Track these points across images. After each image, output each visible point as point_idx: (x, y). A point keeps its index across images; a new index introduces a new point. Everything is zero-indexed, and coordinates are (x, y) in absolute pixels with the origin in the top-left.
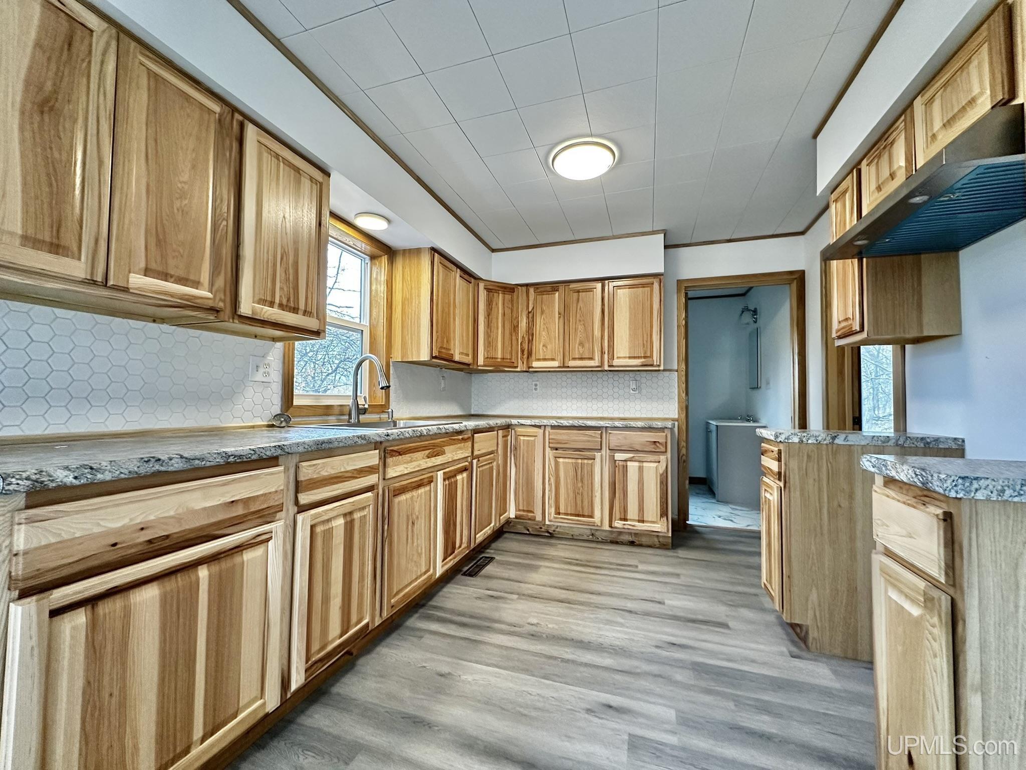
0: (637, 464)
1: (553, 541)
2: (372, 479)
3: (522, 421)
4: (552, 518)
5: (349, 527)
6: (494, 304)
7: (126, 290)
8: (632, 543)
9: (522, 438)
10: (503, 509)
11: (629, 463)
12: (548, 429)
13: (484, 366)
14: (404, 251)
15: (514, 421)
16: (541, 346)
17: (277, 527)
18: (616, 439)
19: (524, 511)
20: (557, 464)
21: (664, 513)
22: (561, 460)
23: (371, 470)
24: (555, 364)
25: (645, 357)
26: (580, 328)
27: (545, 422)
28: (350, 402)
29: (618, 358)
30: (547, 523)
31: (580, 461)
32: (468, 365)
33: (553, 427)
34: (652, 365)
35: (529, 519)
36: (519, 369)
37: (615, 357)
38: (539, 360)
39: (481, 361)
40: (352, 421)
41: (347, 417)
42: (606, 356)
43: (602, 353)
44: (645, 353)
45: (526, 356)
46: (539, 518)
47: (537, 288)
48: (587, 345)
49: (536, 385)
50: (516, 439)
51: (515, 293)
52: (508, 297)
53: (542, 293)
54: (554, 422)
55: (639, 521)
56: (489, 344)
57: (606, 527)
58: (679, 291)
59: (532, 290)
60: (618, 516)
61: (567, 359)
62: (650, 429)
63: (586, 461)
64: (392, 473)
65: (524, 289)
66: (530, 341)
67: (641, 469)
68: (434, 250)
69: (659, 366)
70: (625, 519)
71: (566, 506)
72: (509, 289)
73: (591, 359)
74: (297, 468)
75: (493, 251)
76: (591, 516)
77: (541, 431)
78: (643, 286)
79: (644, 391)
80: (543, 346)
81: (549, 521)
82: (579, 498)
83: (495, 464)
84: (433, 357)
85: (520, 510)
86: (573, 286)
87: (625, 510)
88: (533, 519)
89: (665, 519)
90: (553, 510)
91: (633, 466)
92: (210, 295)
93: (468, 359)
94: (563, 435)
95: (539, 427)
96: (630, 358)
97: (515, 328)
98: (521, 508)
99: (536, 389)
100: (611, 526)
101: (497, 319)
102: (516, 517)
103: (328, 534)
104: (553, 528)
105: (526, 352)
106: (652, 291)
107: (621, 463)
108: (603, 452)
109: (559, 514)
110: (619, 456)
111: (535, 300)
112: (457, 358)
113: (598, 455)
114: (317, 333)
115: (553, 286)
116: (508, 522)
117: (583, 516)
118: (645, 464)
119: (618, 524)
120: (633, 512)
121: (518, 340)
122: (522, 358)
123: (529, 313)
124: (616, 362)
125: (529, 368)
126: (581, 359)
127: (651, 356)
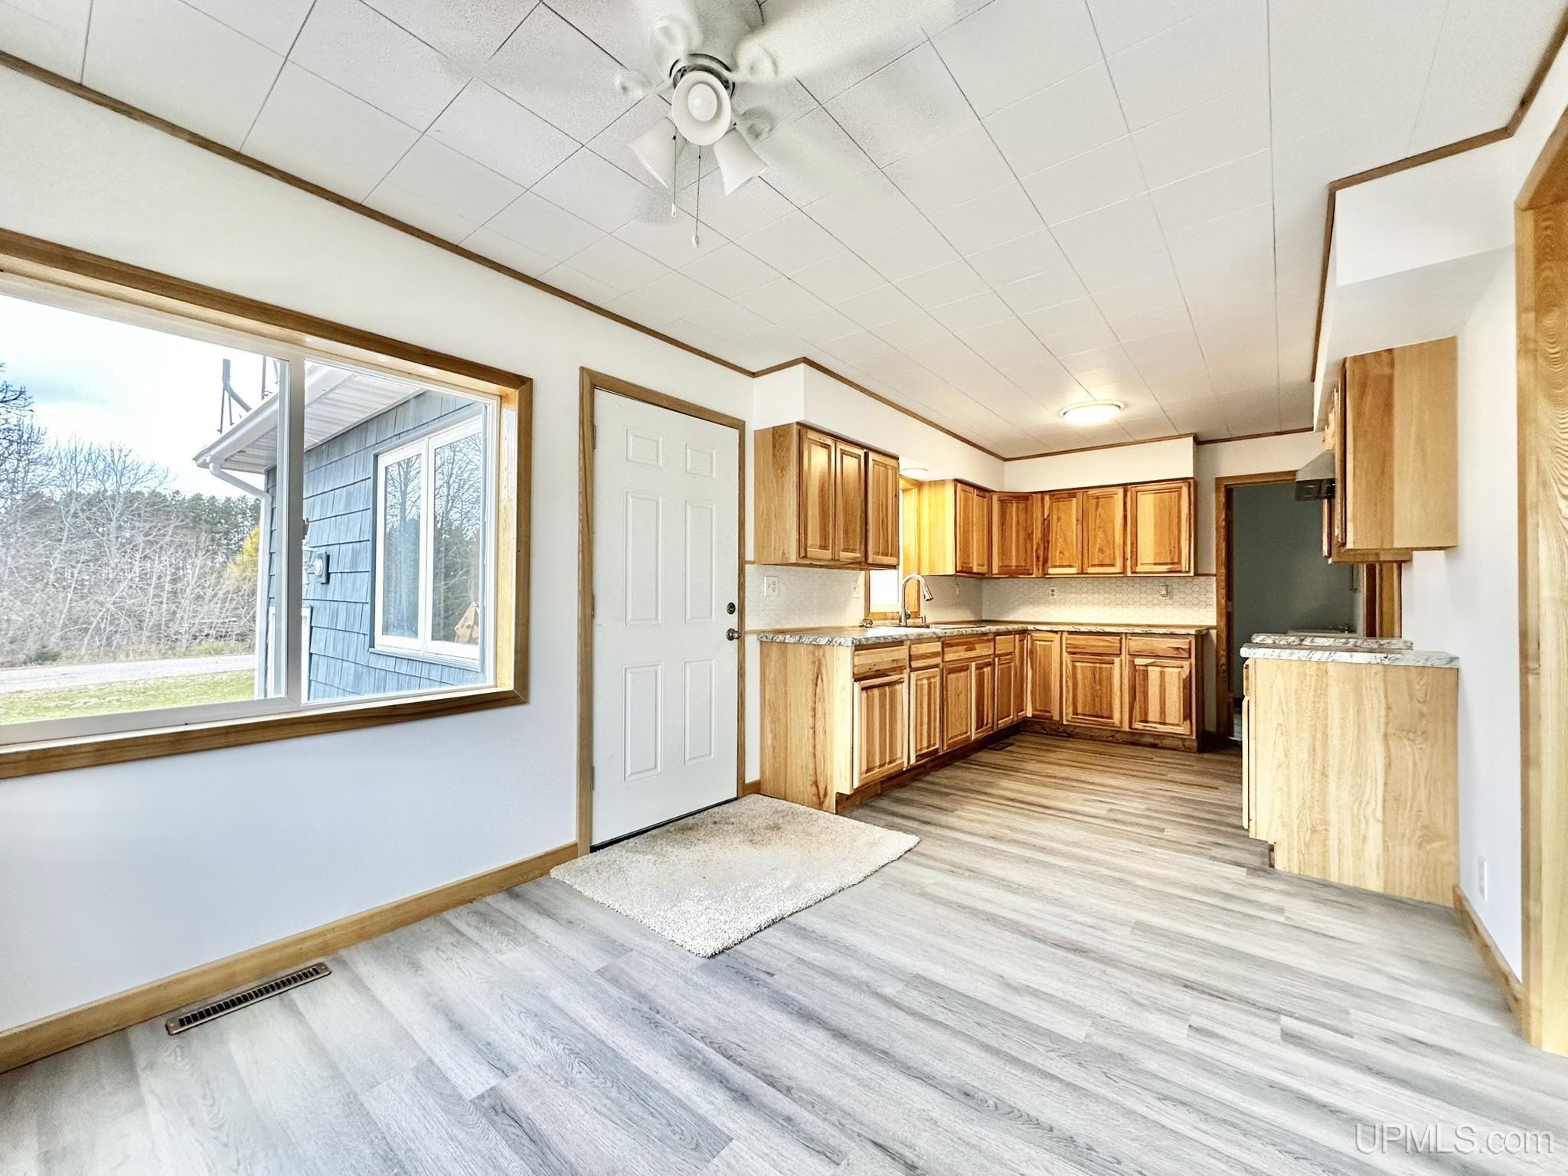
0: (1158, 669)
1: (1071, 739)
2: (938, 660)
3: (1038, 627)
4: (1069, 718)
5: (930, 684)
6: (1008, 514)
7: (838, 560)
8: (1154, 746)
9: (1038, 643)
10: (1020, 707)
11: (1150, 668)
12: (1065, 635)
13: (999, 574)
14: (930, 482)
15: (1030, 627)
16: (1058, 552)
17: (905, 676)
18: (1136, 644)
19: (1041, 711)
20: (1074, 667)
21: (1187, 716)
22: (1078, 664)
23: (935, 655)
24: (1073, 570)
25: (1172, 564)
26: (1100, 534)
27: (1062, 628)
28: (900, 610)
29: (1142, 564)
30: (1065, 723)
31: (1098, 665)
32: (983, 574)
33: (1070, 633)
34: (1180, 572)
35: (1047, 719)
36: (1033, 576)
37: (1139, 563)
38: (1055, 567)
39: (995, 570)
40: (903, 624)
41: (898, 621)
42: (1129, 562)
43: (1125, 559)
44: (1172, 559)
45: (1041, 563)
46: (1056, 717)
47: (1053, 495)
48: (1107, 551)
49: (1053, 591)
50: (1032, 644)
51: (1030, 502)
52: (1022, 506)
53: (1058, 500)
54: (1072, 629)
55: (1161, 723)
56: (1004, 553)
57: (1126, 728)
58: (1218, 489)
59: (1047, 498)
60: (1138, 719)
61: (1085, 566)
62: (1172, 635)
63: (1104, 666)
64: (948, 657)
65: (1039, 496)
66: (1046, 549)
67: (1162, 674)
68: (957, 481)
69: (1189, 572)
70: (1146, 722)
71: (1084, 708)
72: (1024, 498)
73: (1112, 565)
74: (910, 647)
75: (1006, 460)
76: (1110, 718)
77: (1057, 637)
78: (1170, 490)
79: (1176, 598)
80: (1061, 553)
81: (1067, 721)
82: (1098, 700)
83: (1013, 664)
84: (957, 572)
85: (1037, 710)
86: (1091, 492)
87: (1145, 712)
88: (1051, 718)
89: (1188, 722)
90: (1070, 710)
91: (1154, 673)
92: (859, 555)
93: (984, 570)
94: (1081, 640)
95: (1056, 632)
96: (1155, 564)
97: (1029, 536)
98: (1038, 708)
99: (1053, 595)
100: (1130, 727)
101: (1011, 527)
102: (1034, 716)
103: (922, 685)
104: (1071, 729)
105: (1041, 559)
106: (1180, 496)
107: (1141, 668)
108: (1123, 656)
109: (1077, 714)
110: (1138, 661)
111: (1051, 507)
112: (975, 570)
113: (1117, 660)
114: (894, 567)
115: (1071, 493)
116: (1025, 720)
117: (1102, 717)
118: (1166, 669)
119: (1138, 725)
120: (1154, 714)
121: (1032, 547)
122: (1037, 565)
123: (1044, 520)
124: (1139, 568)
125: (1045, 574)
126: (1101, 565)
127: (1179, 563)
